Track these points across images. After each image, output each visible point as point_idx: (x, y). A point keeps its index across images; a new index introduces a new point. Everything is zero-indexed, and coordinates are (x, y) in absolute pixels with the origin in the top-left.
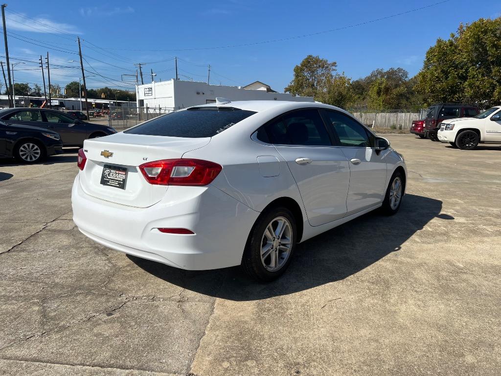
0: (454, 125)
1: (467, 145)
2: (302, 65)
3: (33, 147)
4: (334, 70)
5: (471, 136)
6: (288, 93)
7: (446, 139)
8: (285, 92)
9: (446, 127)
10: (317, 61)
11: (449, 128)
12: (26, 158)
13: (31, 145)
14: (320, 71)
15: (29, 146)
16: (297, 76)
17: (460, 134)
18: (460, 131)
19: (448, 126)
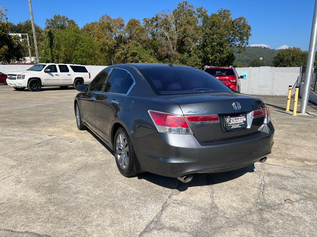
1: (35, 89)
17: (30, 81)
18: (30, 79)
19: (19, 77)
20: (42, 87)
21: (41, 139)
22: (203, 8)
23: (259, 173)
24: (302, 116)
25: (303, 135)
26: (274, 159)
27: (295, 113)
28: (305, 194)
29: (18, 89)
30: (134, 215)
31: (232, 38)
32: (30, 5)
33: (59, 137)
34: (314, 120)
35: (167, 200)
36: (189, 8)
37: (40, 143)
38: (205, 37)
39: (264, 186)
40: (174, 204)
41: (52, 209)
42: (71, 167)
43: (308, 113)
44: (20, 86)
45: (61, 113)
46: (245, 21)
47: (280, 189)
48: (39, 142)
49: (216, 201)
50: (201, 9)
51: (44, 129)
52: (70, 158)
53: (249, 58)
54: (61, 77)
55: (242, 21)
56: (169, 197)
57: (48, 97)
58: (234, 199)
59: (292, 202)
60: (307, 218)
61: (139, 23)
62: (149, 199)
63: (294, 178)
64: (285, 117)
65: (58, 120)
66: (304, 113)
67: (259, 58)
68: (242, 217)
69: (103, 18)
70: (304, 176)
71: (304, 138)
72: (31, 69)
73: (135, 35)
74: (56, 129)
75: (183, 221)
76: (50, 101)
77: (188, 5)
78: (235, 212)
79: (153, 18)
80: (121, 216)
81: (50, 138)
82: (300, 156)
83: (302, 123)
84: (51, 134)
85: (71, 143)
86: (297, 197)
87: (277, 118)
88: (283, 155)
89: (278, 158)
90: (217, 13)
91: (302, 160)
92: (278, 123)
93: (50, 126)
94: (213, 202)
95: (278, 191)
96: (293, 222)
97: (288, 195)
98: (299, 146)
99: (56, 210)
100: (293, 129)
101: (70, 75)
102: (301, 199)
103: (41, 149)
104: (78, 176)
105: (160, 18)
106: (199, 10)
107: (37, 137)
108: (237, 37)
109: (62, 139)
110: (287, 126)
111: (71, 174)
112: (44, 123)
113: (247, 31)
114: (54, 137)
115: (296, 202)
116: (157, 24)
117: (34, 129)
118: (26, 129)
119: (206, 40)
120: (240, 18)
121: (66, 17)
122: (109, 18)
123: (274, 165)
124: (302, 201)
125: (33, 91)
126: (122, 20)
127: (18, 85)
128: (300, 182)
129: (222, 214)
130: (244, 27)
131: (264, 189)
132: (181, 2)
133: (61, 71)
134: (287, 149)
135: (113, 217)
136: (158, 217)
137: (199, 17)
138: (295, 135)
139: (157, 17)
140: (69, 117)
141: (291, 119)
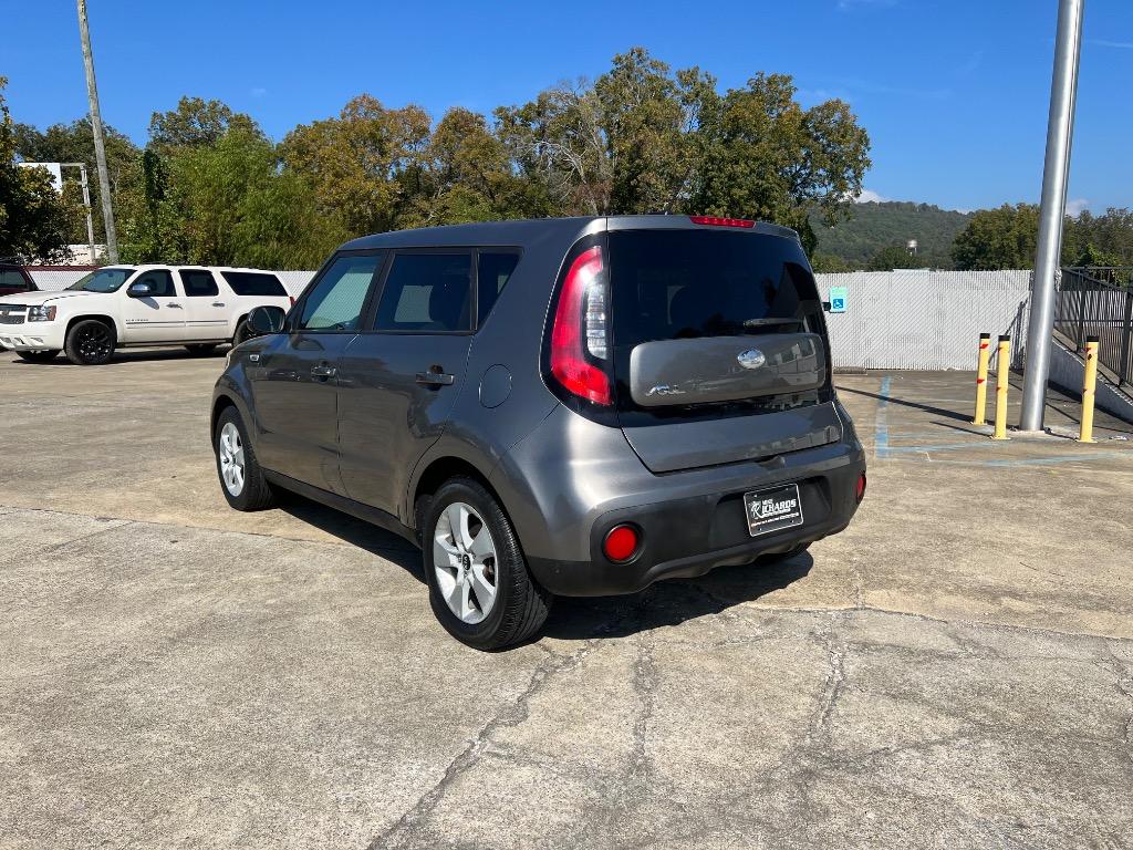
0: (55, 307)
1: (93, 355)
9: (31, 314)
11: (40, 315)
17: (74, 329)
18: (73, 321)
19: (35, 313)
20: (117, 350)
21: (67, 530)
22: (701, 72)
23: (830, 642)
24: (1026, 440)
25: (1015, 504)
26: (894, 593)
27: (1002, 432)
28: (979, 716)
29: (32, 357)
30: (338, 800)
31: (803, 172)
32: (87, 62)
33: (135, 524)
34: (1065, 453)
35: (473, 745)
36: (653, 72)
37: (57, 547)
38: (707, 170)
39: (839, 688)
40: (495, 759)
41: (39, 782)
42: (148, 632)
43: (1048, 431)
44: (39, 344)
45: (165, 439)
46: (845, 116)
47: (894, 697)
48: (57, 541)
49: (652, 747)
50: (693, 74)
51: (88, 497)
52: (155, 598)
53: (867, 241)
54: (186, 315)
55: (837, 116)
56: (483, 734)
57: (133, 382)
58: (719, 735)
59: (924, 747)
60: (967, 801)
61: (481, 123)
62: (407, 743)
63: (952, 657)
64: (967, 445)
65: (149, 465)
66: (1034, 429)
67: (906, 244)
68: (734, 803)
69: (354, 106)
70: (991, 649)
71: (1020, 516)
72: (81, 287)
73: (466, 167)
74: (131, 496)
75: (512, 819)
76: (139, 396)
77: (649, 62)
78: (712, 784)
79: (529, 107)
80: (284, 808)
81: (102, 526)
82: (991, 580)
83: (1019, 464)
84: (110, 515)
85: (175, 545)
86: (949, 725)
87: (934, 448)
88: (931, 578)
89: (910, 588)
90: (749, 89)
91: (993, 594)
92: (934, 466)
93: (110, 486)
94: (641, 750)
95: (884, 705)
96: (913, 819)
97: (917, 719)
98: (993, 544)
99: (52, 788)
100: (986, 486)
101: (222, 305)
102: (961, 734)
103: (58, 566)
104: (165, 665)
105: (553, 108)
106: (688, 78)
107: (53, 525)
108: (821, 172)
109: (143, 530)
110: (965, 474)
111: (141, 657)
112: (92, 476)
113: (856, 149)
114: (116, 523)
115: (942, 743)
116: (543, 129)
117: (51, 495)
118: (21, 499)
119: (711, 179)
120: (827, 106)
121: (221, 106)
122: (374, 106)
123: (892, 613)
124: (965, 741)
125: (86, 361)
126: (421, 116)
127: (30, 343)
128: (971, 673)
129: (662, 791)
130: (843, 136)
131: (835, 698)
132: (624, 52)
133: (190, 291)
134: (952, 556)
135: (256, 811)
136: (425, 807)
137: (686, 101)
138: (987, 506)
139: (542, 103)
140: (193, 452)
141: (986, 451)
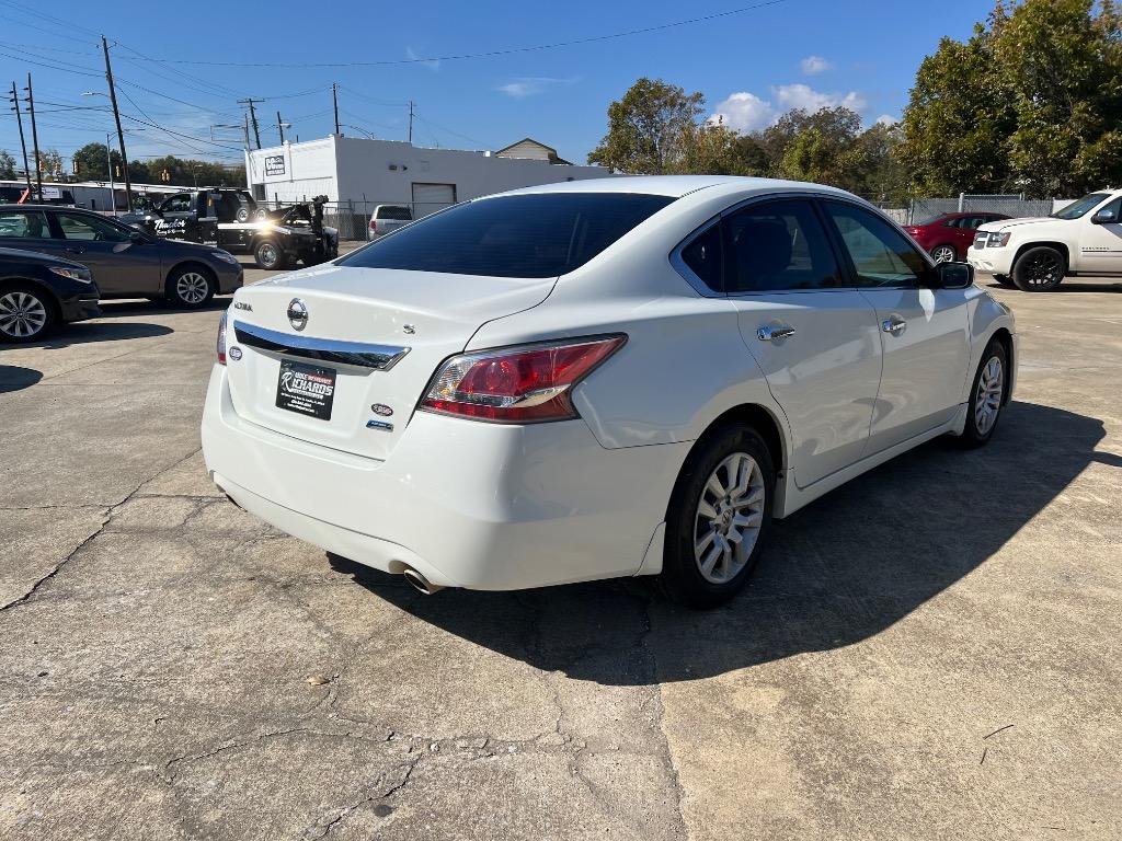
0: (1009, 234)
1: (1039, 281)
2: (627, 102)
3: (28, 300)
4: (699, 111)
5: (1049, 259)
6: (595, 165)
7: (990, 268)
8: (590, 163)
9: (990, 240)
10: (658, 92)
11: (997, 241)
12: (12, 329)
13: (23, 296)
14: (666, 115)
15: (16, 298)
16: (615, 127)
17: (1023, 256)
18: (1023, 248)
19: (994, 239)
127: (983, 267)
